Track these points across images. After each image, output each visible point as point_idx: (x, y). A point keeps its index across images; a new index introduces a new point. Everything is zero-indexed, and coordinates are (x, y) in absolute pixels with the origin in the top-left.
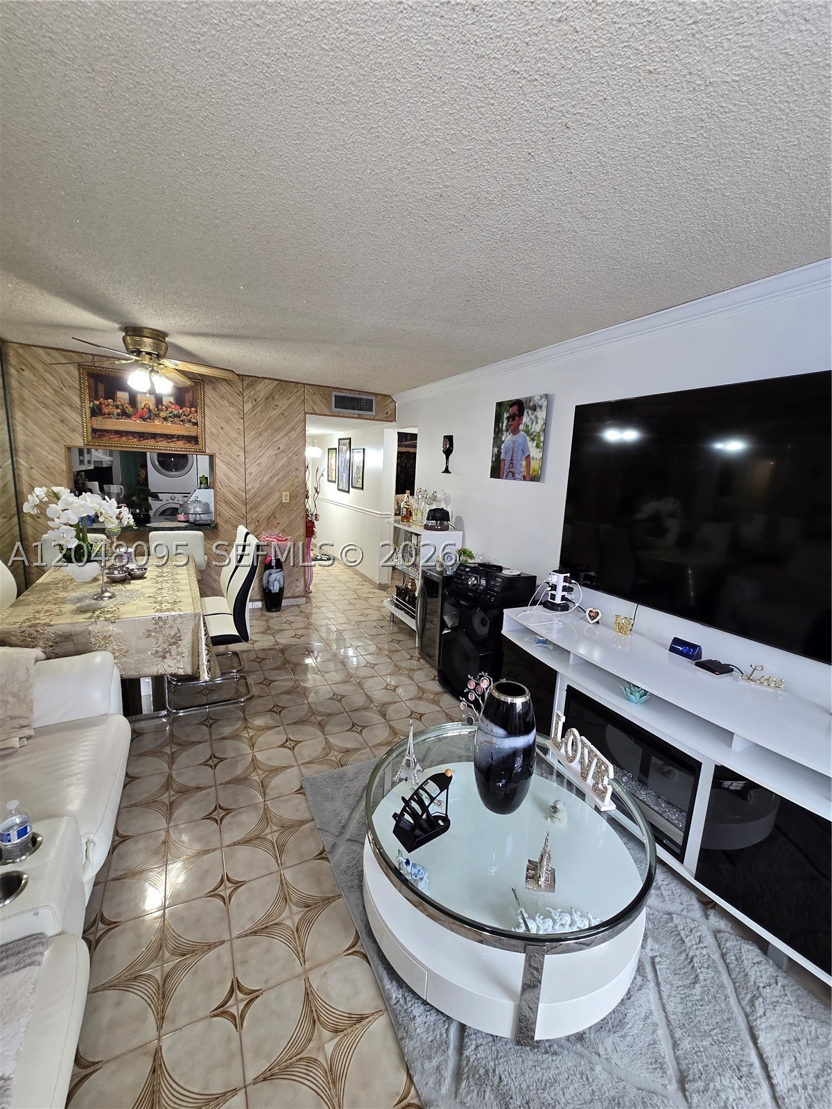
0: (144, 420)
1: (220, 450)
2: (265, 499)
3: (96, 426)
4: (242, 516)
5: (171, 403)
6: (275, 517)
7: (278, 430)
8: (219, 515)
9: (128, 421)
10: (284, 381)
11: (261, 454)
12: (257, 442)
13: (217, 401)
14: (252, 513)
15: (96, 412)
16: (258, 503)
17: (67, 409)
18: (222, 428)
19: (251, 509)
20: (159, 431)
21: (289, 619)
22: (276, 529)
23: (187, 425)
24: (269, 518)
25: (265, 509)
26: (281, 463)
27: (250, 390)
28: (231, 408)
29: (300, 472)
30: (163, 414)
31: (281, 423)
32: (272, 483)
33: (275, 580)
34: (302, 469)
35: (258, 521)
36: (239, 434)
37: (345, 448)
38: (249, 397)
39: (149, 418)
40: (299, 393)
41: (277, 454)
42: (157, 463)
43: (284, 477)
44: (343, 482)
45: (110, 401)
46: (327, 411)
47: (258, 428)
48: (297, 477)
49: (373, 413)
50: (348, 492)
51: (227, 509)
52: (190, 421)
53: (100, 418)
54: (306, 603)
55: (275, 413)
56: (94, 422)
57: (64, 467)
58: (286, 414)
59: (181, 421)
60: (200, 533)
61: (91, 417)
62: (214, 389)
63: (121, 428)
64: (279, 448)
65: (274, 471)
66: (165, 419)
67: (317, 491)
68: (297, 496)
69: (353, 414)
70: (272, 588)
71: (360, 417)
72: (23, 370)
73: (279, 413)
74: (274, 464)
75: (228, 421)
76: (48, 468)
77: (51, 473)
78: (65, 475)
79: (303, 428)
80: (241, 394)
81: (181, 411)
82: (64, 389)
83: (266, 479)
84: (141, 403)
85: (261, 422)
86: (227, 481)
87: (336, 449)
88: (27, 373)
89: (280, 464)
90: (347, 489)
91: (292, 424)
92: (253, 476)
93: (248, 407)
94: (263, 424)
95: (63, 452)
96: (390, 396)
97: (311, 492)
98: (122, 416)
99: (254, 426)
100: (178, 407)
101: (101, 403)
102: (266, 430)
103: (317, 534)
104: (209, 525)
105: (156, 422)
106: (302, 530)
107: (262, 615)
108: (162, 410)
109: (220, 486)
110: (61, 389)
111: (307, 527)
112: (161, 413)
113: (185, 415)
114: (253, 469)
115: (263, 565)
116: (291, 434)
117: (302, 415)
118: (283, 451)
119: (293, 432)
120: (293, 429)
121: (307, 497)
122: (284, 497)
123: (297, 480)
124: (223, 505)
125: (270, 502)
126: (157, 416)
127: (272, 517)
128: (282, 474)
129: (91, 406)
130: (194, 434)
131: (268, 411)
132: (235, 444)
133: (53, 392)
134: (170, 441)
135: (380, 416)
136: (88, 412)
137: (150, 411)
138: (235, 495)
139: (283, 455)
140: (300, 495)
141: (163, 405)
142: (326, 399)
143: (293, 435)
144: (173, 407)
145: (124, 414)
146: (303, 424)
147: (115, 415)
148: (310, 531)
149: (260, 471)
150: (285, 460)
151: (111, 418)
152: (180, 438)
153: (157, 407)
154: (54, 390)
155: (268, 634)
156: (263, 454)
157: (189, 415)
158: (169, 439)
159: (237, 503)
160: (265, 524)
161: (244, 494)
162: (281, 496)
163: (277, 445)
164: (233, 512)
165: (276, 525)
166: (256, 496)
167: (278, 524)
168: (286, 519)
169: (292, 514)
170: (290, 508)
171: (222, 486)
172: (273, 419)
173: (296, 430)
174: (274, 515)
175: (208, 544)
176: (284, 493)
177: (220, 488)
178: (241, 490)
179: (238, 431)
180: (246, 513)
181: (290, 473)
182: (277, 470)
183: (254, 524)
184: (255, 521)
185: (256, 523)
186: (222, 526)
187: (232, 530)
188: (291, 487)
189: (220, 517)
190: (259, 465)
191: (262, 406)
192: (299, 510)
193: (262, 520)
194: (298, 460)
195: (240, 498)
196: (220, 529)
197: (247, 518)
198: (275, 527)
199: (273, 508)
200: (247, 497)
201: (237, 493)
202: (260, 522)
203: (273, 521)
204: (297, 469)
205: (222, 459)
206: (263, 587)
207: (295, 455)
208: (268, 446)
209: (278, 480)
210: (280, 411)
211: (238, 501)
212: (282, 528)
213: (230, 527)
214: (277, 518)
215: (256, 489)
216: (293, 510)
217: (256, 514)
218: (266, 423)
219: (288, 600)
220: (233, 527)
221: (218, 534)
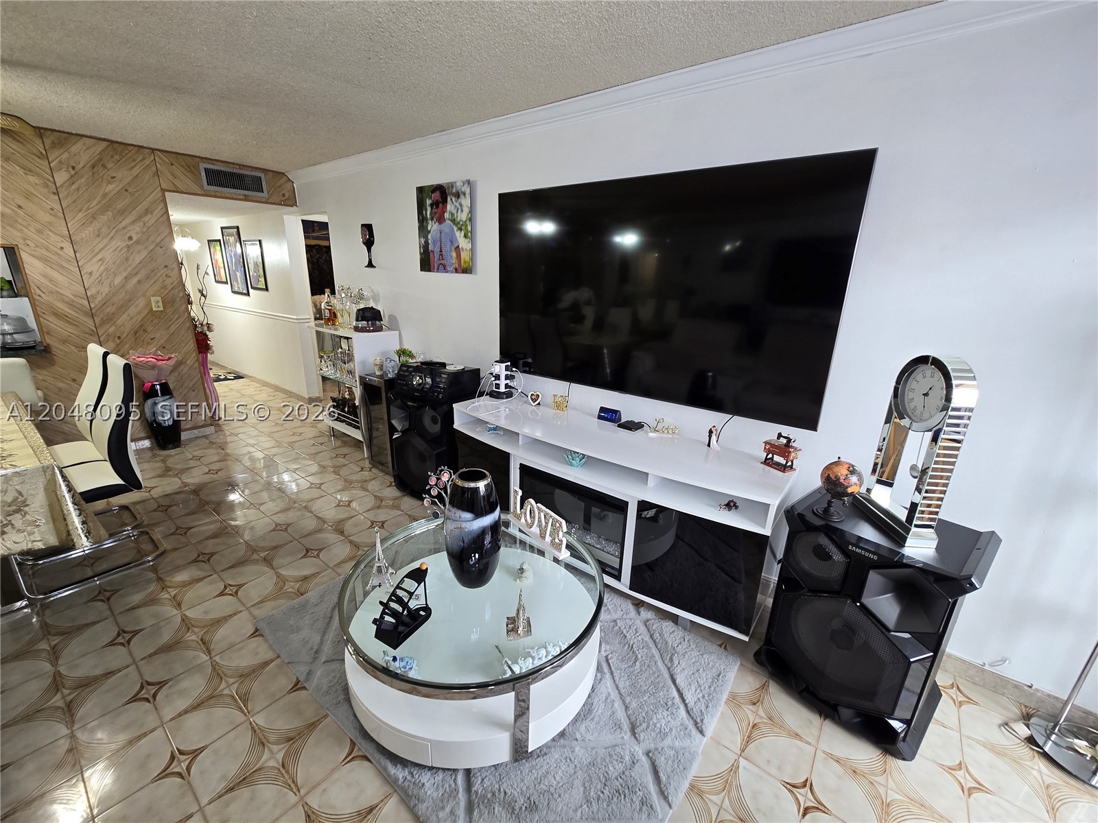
1: (25, 239)
2: (124, 307)
4: (91, 332)
6: (145, 331)
7: (122, 212)
8: (48, 333)
10: (117, 142)
11: (101, 246)
12: (91, 229)
14: (106, 326)
16: (113, 314)
18: (20, 207)
19: (103, 322)
21: (195, 454)
22: (150, 346)
24: (136, 333)
25: (127, 321)
26: (138, 259)
27: (62, 150)
28: (30, 177)
29: (173, 269)
31: (127, 201)
32: (129, 287)
34: (175, 265)
35: (119, 338)
36: (55, 216)
37: (232, 239)
38: (60, 162)
40: (147, 162)
41: (128, 247)
43: (148, 277)
44: (237, 282)
46: (196, 189)
47: (89, 208)
48: (168, 276)
49: (265, 194)
50: (248, 294)
51: (60, 323)
54: (216, 432)
55: (111, 188)
58: (130, 190)
64: (130, 238)
65: (129, 269)
67: (203, 295)
68: (173, 302)
69: (236, 194)
70: (161, 421)
71: (246, 199)
73: (119, 188)
74: (127, 259)
75: (28, 196)
79: (164, 210)
80: (44, 157)
83: (118, 281)
85: (90, 200)
86: (51, 285)
87: (219, 241)
89: (137, 261)
90: (245, 291)
91: (145, 204)
92: (95, 276)
93: (61, 177)
94: (95, 203)
96: (283, 174)
97: (195, 296)
99: (79, 206)
102: (101, 212)
103: (214, 348)
104: (33, 347)
106: (192, 345)
107: (154, 456)
109: (39, 292)
111: (197, 340)
114: (93, 267)
115: (141, 393)
116: (146, 219)
117: (158, 193)
118: (138, 242)
119: (149, 216)
120: (147, 212)
121: (190, 303)
122: (153, 304)
123: (168, 281)
124: (52, 318)
125: (132, 310)
128: (143, 273)
131: (100, 185)
132: (51, 231)
135: (275, 198)
138: (71, 304)
139: (139, 247)
142: (193, 173)
143: (150, 219)
146: (162, 205)
148: (203, 345)
149: (106, 269)
150: (144, 253)
155: (170, 476)
156: (105, 246)
159: (77, 315)
160: (133, 340)
161: (86, 303)
162: (149, 303)
163: (126, 234)
164: (72, 327)
165: (149, 340)
166: (107, 305)
167: (152, 339)
168: (163, 332)
169: (171, 325)
170: (166, 318)
171: (43, 293)
172: (110, 196)
173: (152, 213)
174: (143, 328)
175: (39, 374)
176: (153, 299)
177: (39, 296)
178: (78, 297)
179: (51, 212)
180: (96, 328)
181: (156, 272)
182: (135, 268)
183: (114, 341)
184: (114, 337)
185: (117, 339)
186: (58, 349)
187: (77, 352)
188: (162, 290)
189: (50, 335)
190: (100, 262)
191: (87, 176)
192: (181, 320)
193: (125, 335)
194: (164, 254)
195: (80, 308)
196: (55, 354)
197: (100, 334)
198: (149, 344)
199: (140, 319)
200: (92, 306)
201: (73, 301)
202: (122, 337)
203: (142, 336)
204: (166, 266)
205: (33, 252)
206: (147, 420)
207: (158, 248)
208: (111, 235)
209: (139, 282)
210: (121, 186)
211: (76, 312)
212: (159, 344)
213: (73, 348)
214: (149, 332)
215: (104, 295)
216: (171, 320)
217: (113, 327)
218: (100, 202)
219: (188, 432)
220: (79, 347)
221: (53, 360)
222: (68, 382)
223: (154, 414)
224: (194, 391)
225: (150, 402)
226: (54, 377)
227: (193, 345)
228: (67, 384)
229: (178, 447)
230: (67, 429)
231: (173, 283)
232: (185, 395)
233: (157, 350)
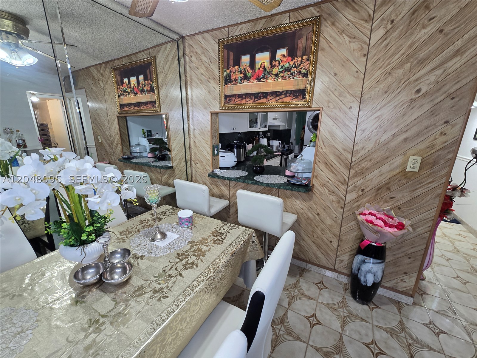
0: (259, 79)
1: (328, 102)
2: (378, 164)
3: (228, 93)
4: (342, 180)
5: (284, 55)
6: (389, 189)
7: (422, 62)
8: (316, 177)
9: (248, 84)
11: (384, 102)
12: (382, 86)
13: (335, 40)
14: (356, 179)
15: (228, 80)
16: (367, 169)
17: (212, 81)
18: (336, 74)
19: (356, 175)
20: (270, 90)
22: (386, 204)
23: (297, 78)
24: (379, 189)
25: (375, 177)
26: (417, 114)
28: (352, 45)
29: (453, 126)
30: (275, 71)
32: (393, 144)
33: (369, 271)
35: (363, 190)
36: (357, 78)
38: (383, 20)
39: (263, 77)
41: (412, 100)
42: (311, 127)
43: (418, 135)
45: (237, 67)
47: (389, 64)
48: (443, 134)
51: (326, 171)
52: (299, 72)
53: (229, 85)
54: (414, 303)
55: (423, 34)
56: (226, 90)
57: (209, 127)
58: (447, 29)
59: (292, 74)
60: (278, 201)
61: (224, 86)
62: (333, 24)
63: (243, 91)
64: (419, 91)
65: (400, 127)
66: (277, 75)
68: (435, 163)
70: (362, 279)
72: (191, 57)
73: (434, 30)
74: (404, 115)
75: (345, 63)
76: (202, 129)
77: (203, 133)
78: (210, 134)
80: (370, 19)
81: (292, 63)
82: (211, 65)
83: (384, 138)
84: (259, 63)
85: (394, 54)
88: (193, 59)
91: (459, 43)
93: (377, 36)
94: (397, 56)
95: (208, 117)
98: (244, 79)
99: (381, 64)
100: (290, 58)
101: (231, 71)
102: (400, 65)
104: (303, 186)
105: (269, 81)
108: (275, 66)
109: (322, 144)
110: (210, 66)
112: (274, 70)
113: (295, 67)
114: (369, 124)
118: (425, 95)
119: (458, 58)
120: (458, 53)
122: (410, 164)
123: (441, 140)
124: (322, 166)
125: (385, 168)
126: (270, 73)
127: (386, 186)
128: (414, 130)
129: (225, 75)
130: (301, 87)
131: (412, 34)
132: (349, 93)
133: (205, 69)
134: (278, 98)
136: (222, 82)
137: (265, 69)
138: (339, 157)
139: (425, 100)
140: (442, 162)
141: (276, 60)
144: (285, 59)
145: (246, 78)
147: (239, 80)
149: (379, 126)
150: (427, 107)
151: (236, 83)
152: (287, 93)
153: (271, 64)
154: (206, 68)
156: (388, 102)
157: (299, 65)
158: (277, 96)
160: (374, 194)
161: (349, 156)
162: (406, 162)
163: (417, 85)
164: (332, 175)
165: (388, 198)
166: (365, 160)
167: (391, 198)
168: (406, 194)
169: (420, 187)
170: (417, 180)
171: (325, 146)
172: (417, 44)
173: (462, 54)
174: (387, 186)
175: (301, 203)
176: (412, 158)
177: (321, 148)
178: (346, 151)
179: (356, 75)
180: (348, 178)
181: (430, 128)
182: (407, 125)
183: (357, 193)
184: (359, 189)
185: (360, 191)
186: (318, 189)
187: (328, 194)
188: (428, 150)
189: (317, 179)
190: (378, 119)
191: (402, 27)
192: (434, 185)
193: (369, 189)
194: (453, 107)
195: (344, 161)
196: (315, 193)
197: (349, 184)
198: (386, 202)
199: (389, 177)
200: (354, 159)
201: (341, 154)
202: (366, 191)
203: (384, 193)
204: (447, 122)
205: (330, 113)
206: (352, 270)
207: (448, 99)
208: (399, 90)
209: (406, 140)
210: (437, 27)
211: (340, 163)
212: (396, 204)
213: (327, 191)
214: (392, 190)
215: (367, 150)
216: (421, 183)
217: (362, 181)
218: (403, 54)
219: (385, 290)
220: (330, 191)
221: (312, 197)
222: (315, 214)
223: (359, 269)
224: (409, 258)
225: (360, 257)
226: (308, 209)
227: (434, 214)
228: (314, 216)
229: (367, 305)
230: (303, 244)
231: (445, 142)
232: (398, 258)
233: (391, 209)
